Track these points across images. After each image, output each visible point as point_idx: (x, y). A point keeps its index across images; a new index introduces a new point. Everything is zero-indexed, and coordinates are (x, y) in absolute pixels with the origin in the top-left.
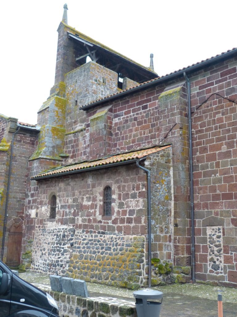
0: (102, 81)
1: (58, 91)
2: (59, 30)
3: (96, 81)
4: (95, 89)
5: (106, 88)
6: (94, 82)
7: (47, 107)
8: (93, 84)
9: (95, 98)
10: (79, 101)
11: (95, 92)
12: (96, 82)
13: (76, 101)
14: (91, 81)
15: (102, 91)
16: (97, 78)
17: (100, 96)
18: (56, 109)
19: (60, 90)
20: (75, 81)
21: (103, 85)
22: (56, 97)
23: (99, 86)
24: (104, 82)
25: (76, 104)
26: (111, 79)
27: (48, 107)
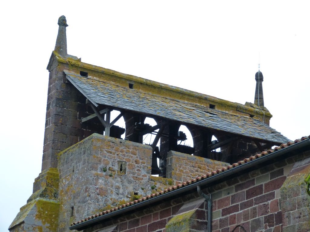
0: (116, 168)
1: (44, 188)
2: (49, 67)
3: (105, 171)
4: (103, 186)
5: (125, 180)
6: (99, 173)
7: (21, 220)
8: (98, 177)
9: (102, 203)
10: (75, 208)
11: (102, 192)
12: (104, 173)
13: (73, 208)
14: (93, 172)
15: (118, 188)
16: (107, 164)
17: (114, 196)
18: (39, 223)
19: (47, 185)
20: (71, 168)
21: (120, 176)
22: (39, 201)
23: (110, 179)
24: (121, 170)
25: (72, 214)
26: (136, 162)
27: (23, 222)
